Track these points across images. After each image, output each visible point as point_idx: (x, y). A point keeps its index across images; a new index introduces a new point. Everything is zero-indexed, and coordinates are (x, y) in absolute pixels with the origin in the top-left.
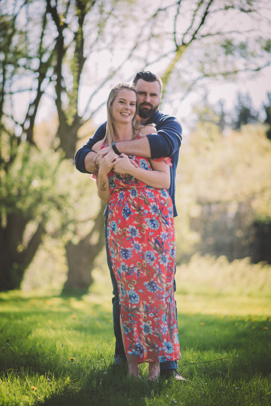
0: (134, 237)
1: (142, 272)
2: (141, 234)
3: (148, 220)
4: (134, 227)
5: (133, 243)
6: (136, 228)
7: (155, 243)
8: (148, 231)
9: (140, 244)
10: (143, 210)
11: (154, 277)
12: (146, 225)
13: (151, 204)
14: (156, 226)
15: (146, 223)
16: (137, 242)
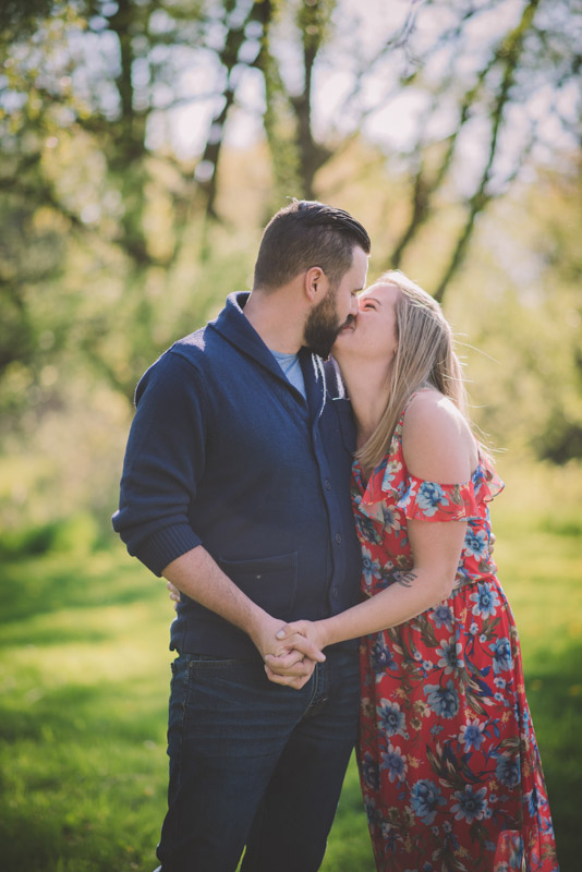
0: (389, 734)
1: (401, 839)
2: (409, 730)
3: (430, 688)
4: (396, 706)
5: (386, 751)
6: (401, 710)
7: (444, 757)
8: (428, 722)
9: (404, 758)
10: (422, 662)
11: (434, 859)
12: (425, 706)
13: (443, 642)
14: (453, 706)
15: (425, 701)
16: (398, 748)
